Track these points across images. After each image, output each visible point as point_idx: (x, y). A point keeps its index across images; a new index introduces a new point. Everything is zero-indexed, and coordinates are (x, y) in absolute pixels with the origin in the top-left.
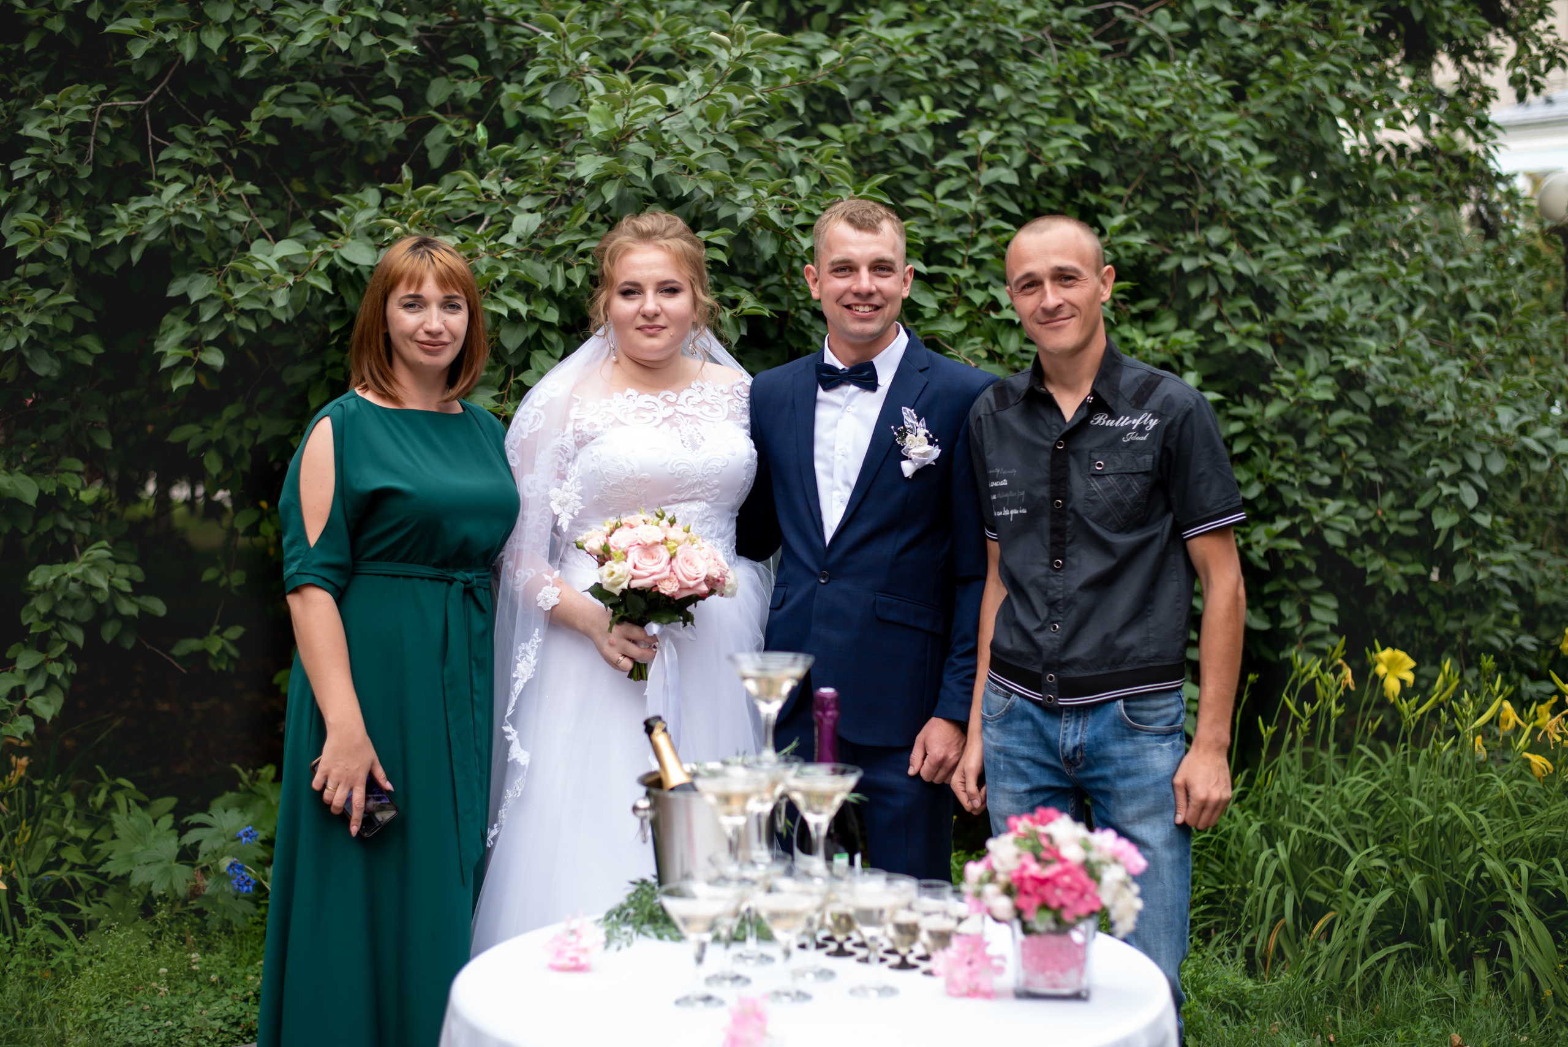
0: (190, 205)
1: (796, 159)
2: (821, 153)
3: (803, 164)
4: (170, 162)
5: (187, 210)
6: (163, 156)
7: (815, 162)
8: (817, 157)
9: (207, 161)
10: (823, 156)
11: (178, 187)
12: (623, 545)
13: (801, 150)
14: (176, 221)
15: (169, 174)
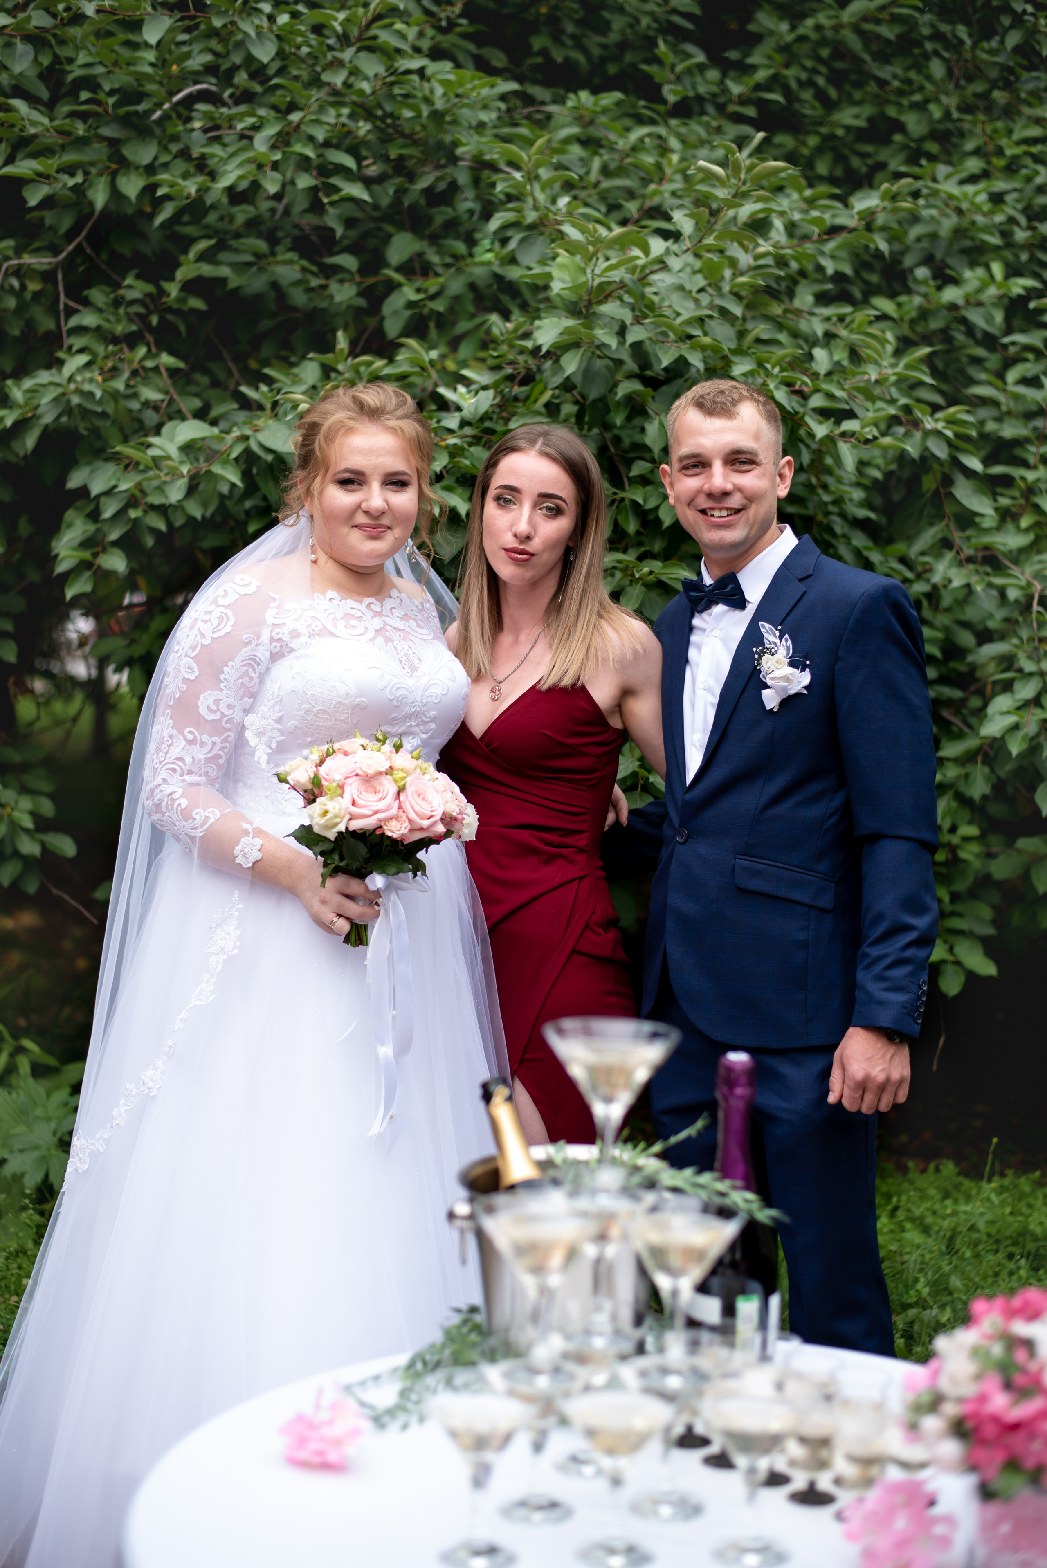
0: (91, 380)
1: (819, 329)
2: (852, 322)
3: (830, 336)
4: (81, 330)
5: (87, 387)
6: (73, 322)
7: (843, 333)
8: (846, 327)
9: (119, 329)
10: (854, 326)
11: (83, 359)
12: (338, 777)
13: (828, 319)
14: (76, 400)
15: (78, 342)
